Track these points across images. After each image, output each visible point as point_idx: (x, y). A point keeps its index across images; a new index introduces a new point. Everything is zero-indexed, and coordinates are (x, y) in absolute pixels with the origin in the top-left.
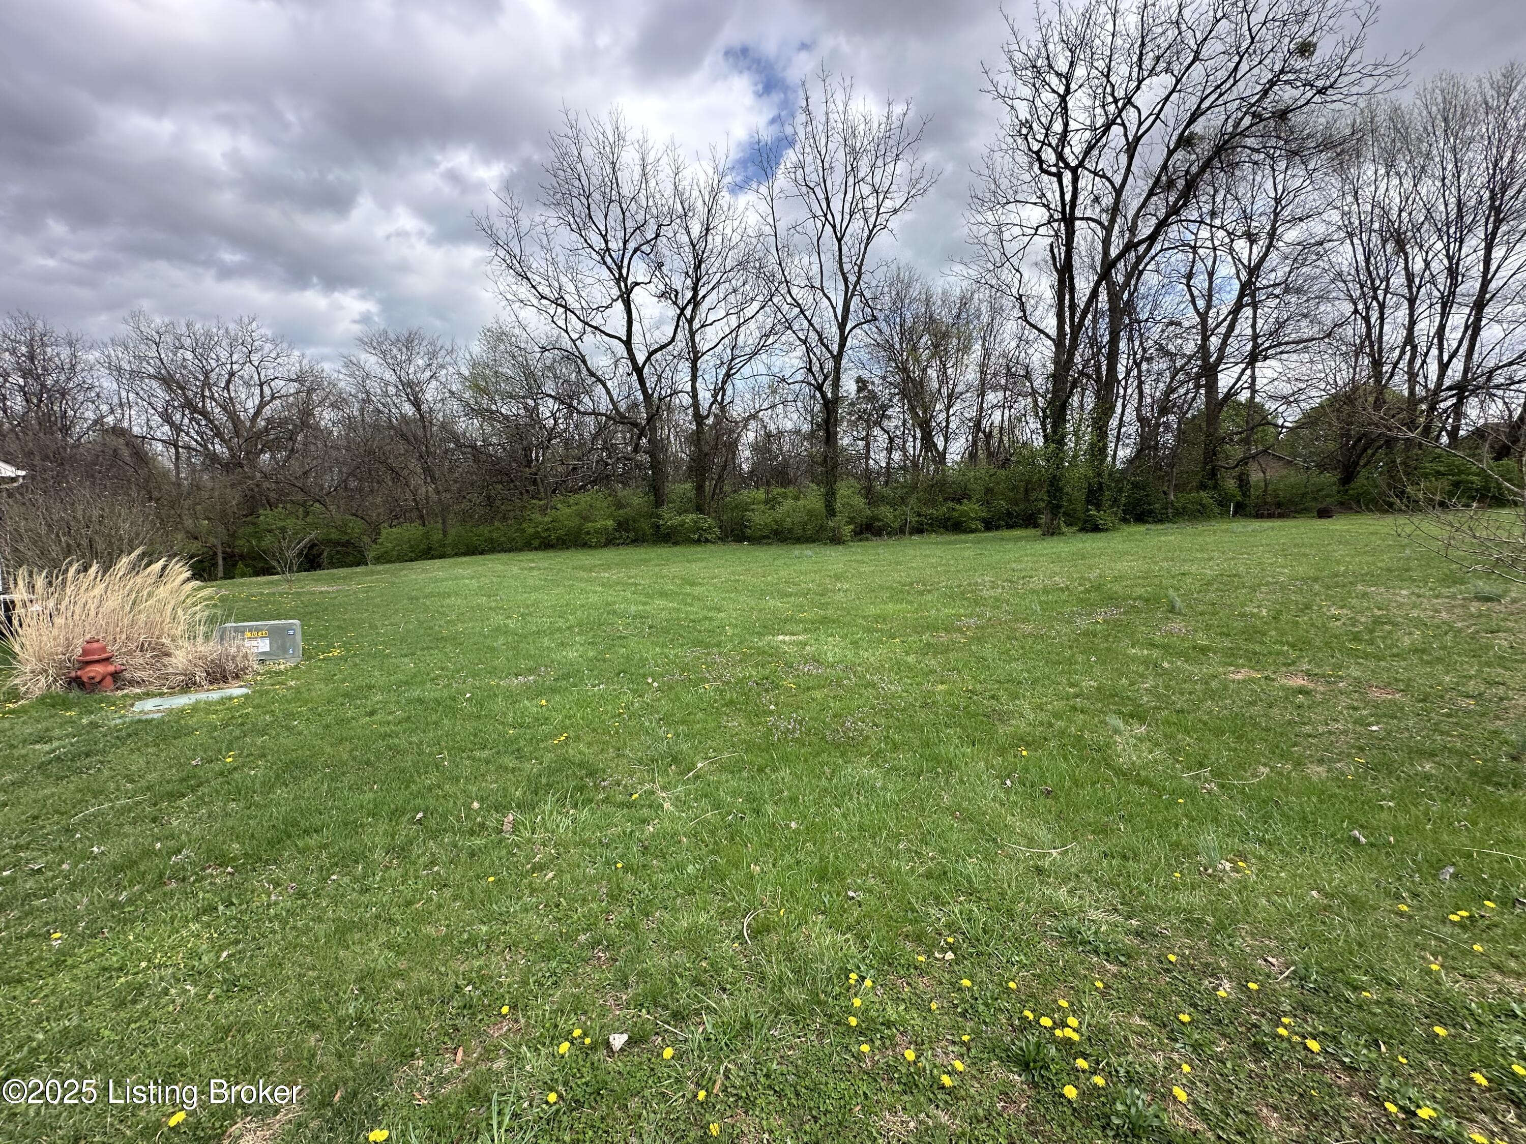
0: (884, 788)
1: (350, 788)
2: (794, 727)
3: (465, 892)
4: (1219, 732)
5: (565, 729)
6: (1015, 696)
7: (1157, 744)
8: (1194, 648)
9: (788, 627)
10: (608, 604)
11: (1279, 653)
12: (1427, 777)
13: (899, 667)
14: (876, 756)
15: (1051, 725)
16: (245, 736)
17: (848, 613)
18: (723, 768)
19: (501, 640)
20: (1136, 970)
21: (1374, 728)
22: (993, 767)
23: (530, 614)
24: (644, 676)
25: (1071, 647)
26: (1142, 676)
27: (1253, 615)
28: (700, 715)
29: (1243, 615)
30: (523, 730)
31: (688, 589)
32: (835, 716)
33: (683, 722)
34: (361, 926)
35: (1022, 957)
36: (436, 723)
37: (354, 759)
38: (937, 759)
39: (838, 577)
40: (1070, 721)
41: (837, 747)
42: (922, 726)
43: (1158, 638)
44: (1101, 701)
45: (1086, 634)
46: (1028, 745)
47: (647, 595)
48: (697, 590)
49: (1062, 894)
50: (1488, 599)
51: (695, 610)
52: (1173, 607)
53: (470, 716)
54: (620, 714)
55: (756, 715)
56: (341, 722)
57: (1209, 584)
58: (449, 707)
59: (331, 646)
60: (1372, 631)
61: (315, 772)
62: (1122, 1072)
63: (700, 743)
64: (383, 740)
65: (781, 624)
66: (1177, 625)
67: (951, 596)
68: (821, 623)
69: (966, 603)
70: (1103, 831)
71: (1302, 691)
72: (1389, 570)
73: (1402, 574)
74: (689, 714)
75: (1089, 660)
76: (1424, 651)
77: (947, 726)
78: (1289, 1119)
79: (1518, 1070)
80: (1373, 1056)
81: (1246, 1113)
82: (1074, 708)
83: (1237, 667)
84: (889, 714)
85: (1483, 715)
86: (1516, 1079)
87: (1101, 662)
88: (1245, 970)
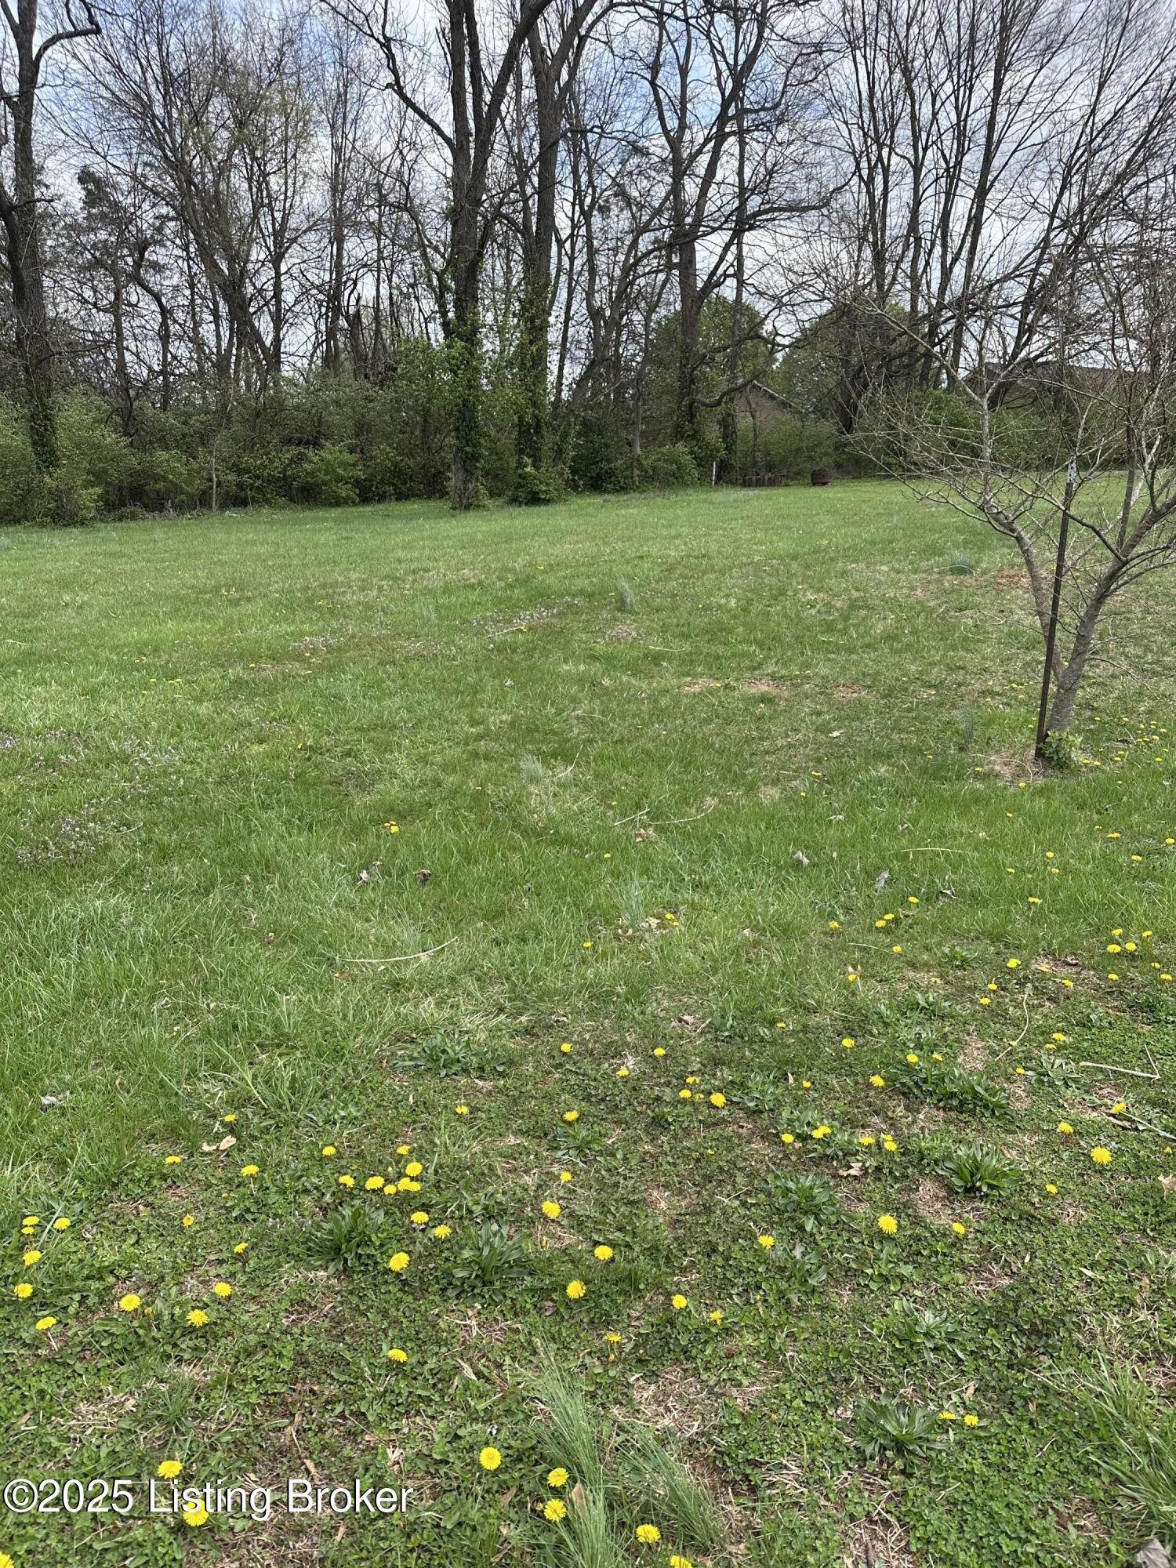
0: (137, 922)
4: (661, 763)
6: (385, 748)
7: (586, 789)
8: (646, 656)
11: (744, 655)
12: (880, 782)
13: (178, 723)
14: (123, 878)
15: (438, 783)
17: (84, 642)
20: (519, 1077)
21: (836, 734)
22: (340, 857)
25: (477, 669)
26: (575, 700)
27: (720, 607)
29: (707, 608)
32: (39, 821)
35: (352, 1109)
38: (242, 862)
39: (64, 584)
40: (467, 774)
41: (43, 872)
42: (218, 813)
43: (600, 646)
44: (514, 740)
45: (500, 649)
46: (401, 817)
49: (427, 1008)
50: (962, 571)
52: (623, 602)
57: (672, 568)
60: (846, 618)
62: (477, 1210)
66: (627, 629)
67: (289, 605)
68: (19, 663)
69: (314, 615)
70: (494, 915)
71: (765, 699)
72: (873, 543)
73: (884, 547)
75: (502, 685)
76: (894, 638)
77: (264, 807)
78: (680, 1192)
79: (912, 1058)
80: (779, 1091)
81: (630, 1203)
82: (475, 755)
83: (694, 676)
84: (153, 802)
85: (941, 705)
86: (908, 1068)
87: (520, 686)
88: (653, 1034)
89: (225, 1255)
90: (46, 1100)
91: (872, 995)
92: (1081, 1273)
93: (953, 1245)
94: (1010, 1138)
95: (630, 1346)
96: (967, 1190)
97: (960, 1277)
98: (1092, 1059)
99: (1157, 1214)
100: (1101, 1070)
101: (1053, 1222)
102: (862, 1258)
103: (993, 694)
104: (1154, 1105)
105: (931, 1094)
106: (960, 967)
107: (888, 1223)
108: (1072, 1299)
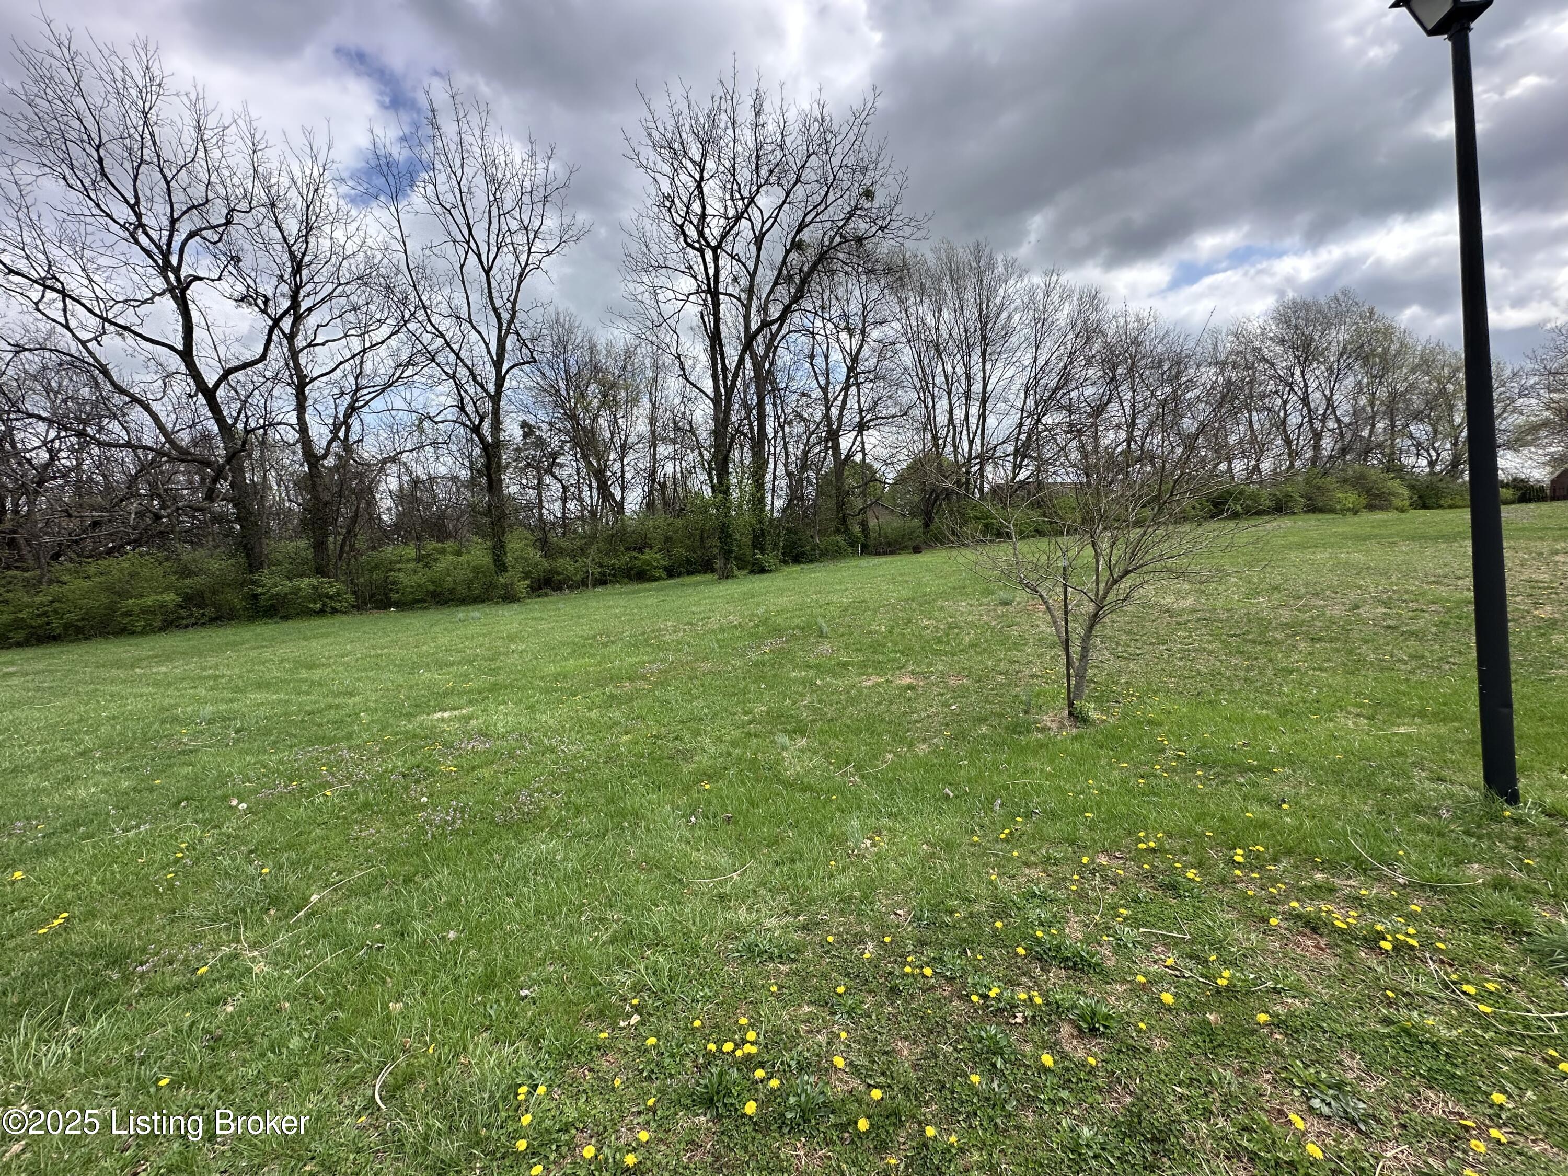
0: (565, 859)
2: (454, 817)
4: (858, 732)
5: (64, 906)
6: (696, 733)
7: (815, 753)
8: (838, 664)
9: (449, 701)
10: (163, 709)
11: (894, 660)
12: (984, 737)
13: (580, 725)
14: (555, 828)
15: (729, 754)
17: (524, 676)
18: (352, 892)
20: (804, 961)
21: (954, 707)
22: (678, 808)
24: (225, 798)
25: (744, 679)
26: (802, 695)
27: (876, 632)
28: (317, 832)
29: (869, 632)
31: (304, 674)
32: (506, 793)
33: (290, 847)
35: (707, 990)
38: (622, 814)
39: (511, 638)
40: (746, 747)
41: (510, 827)
42: (606, 782)
43: (812, 660)
44: (770, 723)
45: (755, 665)
46: (710, 778)
47: (237, 689)
49: (742, 915)
50: (1006, 604)
51: (313, 699)
52: (822, 632)
54: (177, 860)
55: (403, 814)
57: (846, 610)
60: (947, 635)
62: (793, 1064)
63: (317, 868)
65: (439, 699)
66: (825, 648)
67: (635, 645)
68: (490, 691)
69: (649, 650)
70: (774, 842)
71: (911, 687)
72: (954, 588)
73: (960, 591)
74: (301, 834)
75: (759, 688)
76: (976, 645)
77: (633, 777)
78: (915, 1042)
79: (1039, 934)
80: (964, 962)
81: (886, 1053)
82: (749, 734)
83: (868, 675)
84: (570, 778)
85: (1009, 685)
86: (1038, 941)
87: (770, 687)
88: (882, 928)
89: (642, 1107)
90: (524, 993)
91: (1005, 886)
92: (1174, 1090)
93: (1090, 1072)
94: (1108, 988)
95: (902, 1166)
96: (1090, 1030)
97: (1099, 1098)
98: (1145, 926)
99: (1211, 1042)
100: (1153, 934)
101: (1148, 1050)
102: (1035, 1087)
103: (1037, 677)
104: (1191, 958)
105: (1055, 958)
106: (1055, 864)
107: (1047, 1060)
108: (1173, 1112)
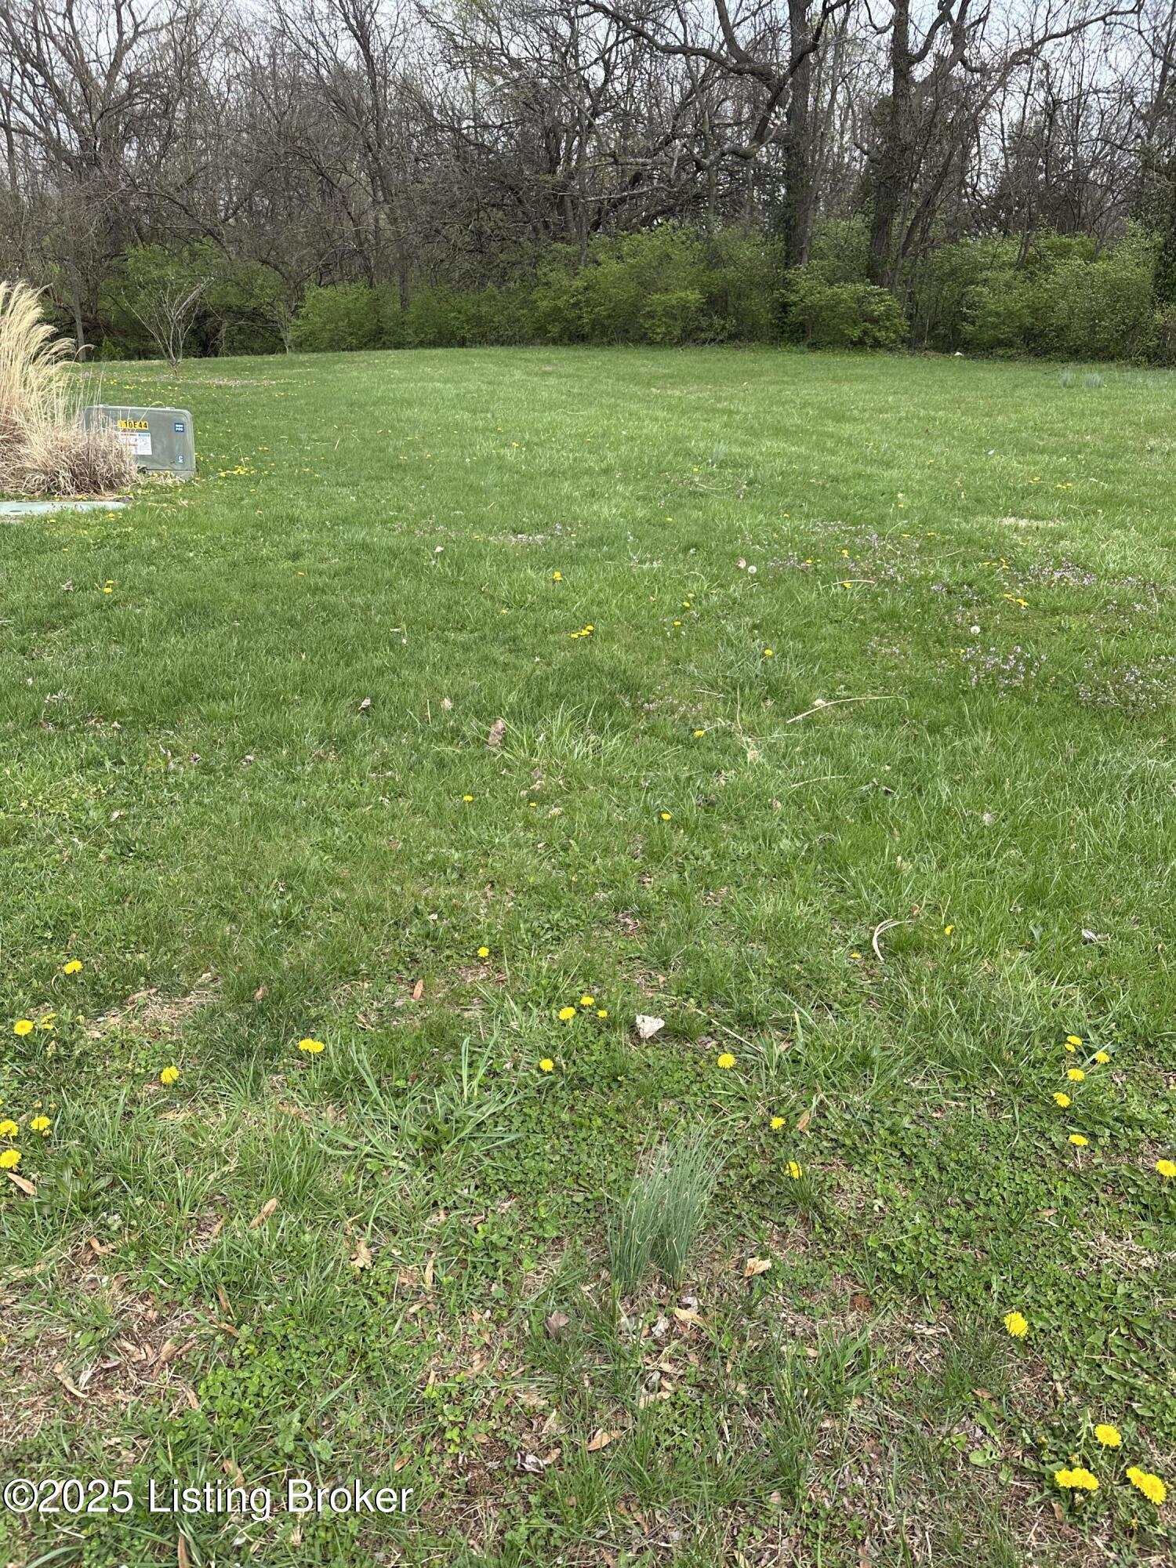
1: (268, 652)
2: (1015, 669)
3: (430, 807)
5: (591, 619)
9: (1030, 504)
10: (677, 439)
16: (126, 562)
19: (492, 478)
23: (540, 444)
24: (734, 556)
28: (829, 629)
30: (522, 612)
32: (1103, 663)
34: (287, 818)
36: (389, 583)
37: (274, 614)
41: (1099, 715)
48: (847, 429)
51: (839, 461)
53: (442, 580)
54: (685, 610)
55: (939, 641)
56: (253, 561)
58: (410, 562)
59: (235, 461)
61: (221, 624)
64: (314, 594)
65: (1019, 499)
68: (1102, 503)
74: (809, 625)
90: (1087, 934)
